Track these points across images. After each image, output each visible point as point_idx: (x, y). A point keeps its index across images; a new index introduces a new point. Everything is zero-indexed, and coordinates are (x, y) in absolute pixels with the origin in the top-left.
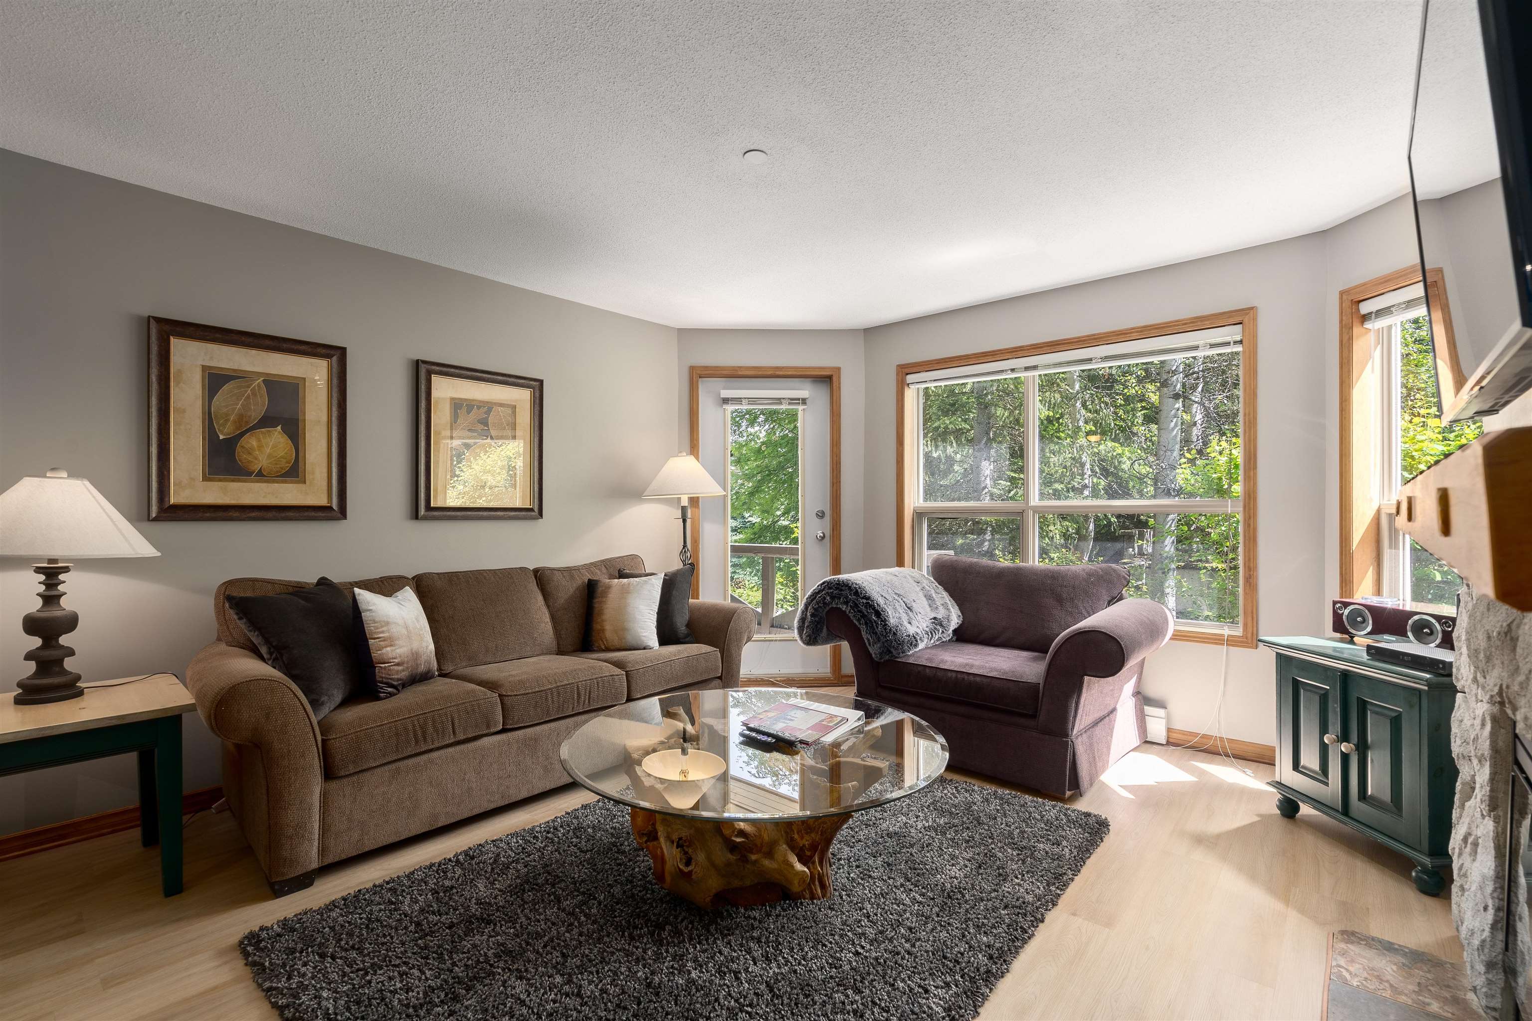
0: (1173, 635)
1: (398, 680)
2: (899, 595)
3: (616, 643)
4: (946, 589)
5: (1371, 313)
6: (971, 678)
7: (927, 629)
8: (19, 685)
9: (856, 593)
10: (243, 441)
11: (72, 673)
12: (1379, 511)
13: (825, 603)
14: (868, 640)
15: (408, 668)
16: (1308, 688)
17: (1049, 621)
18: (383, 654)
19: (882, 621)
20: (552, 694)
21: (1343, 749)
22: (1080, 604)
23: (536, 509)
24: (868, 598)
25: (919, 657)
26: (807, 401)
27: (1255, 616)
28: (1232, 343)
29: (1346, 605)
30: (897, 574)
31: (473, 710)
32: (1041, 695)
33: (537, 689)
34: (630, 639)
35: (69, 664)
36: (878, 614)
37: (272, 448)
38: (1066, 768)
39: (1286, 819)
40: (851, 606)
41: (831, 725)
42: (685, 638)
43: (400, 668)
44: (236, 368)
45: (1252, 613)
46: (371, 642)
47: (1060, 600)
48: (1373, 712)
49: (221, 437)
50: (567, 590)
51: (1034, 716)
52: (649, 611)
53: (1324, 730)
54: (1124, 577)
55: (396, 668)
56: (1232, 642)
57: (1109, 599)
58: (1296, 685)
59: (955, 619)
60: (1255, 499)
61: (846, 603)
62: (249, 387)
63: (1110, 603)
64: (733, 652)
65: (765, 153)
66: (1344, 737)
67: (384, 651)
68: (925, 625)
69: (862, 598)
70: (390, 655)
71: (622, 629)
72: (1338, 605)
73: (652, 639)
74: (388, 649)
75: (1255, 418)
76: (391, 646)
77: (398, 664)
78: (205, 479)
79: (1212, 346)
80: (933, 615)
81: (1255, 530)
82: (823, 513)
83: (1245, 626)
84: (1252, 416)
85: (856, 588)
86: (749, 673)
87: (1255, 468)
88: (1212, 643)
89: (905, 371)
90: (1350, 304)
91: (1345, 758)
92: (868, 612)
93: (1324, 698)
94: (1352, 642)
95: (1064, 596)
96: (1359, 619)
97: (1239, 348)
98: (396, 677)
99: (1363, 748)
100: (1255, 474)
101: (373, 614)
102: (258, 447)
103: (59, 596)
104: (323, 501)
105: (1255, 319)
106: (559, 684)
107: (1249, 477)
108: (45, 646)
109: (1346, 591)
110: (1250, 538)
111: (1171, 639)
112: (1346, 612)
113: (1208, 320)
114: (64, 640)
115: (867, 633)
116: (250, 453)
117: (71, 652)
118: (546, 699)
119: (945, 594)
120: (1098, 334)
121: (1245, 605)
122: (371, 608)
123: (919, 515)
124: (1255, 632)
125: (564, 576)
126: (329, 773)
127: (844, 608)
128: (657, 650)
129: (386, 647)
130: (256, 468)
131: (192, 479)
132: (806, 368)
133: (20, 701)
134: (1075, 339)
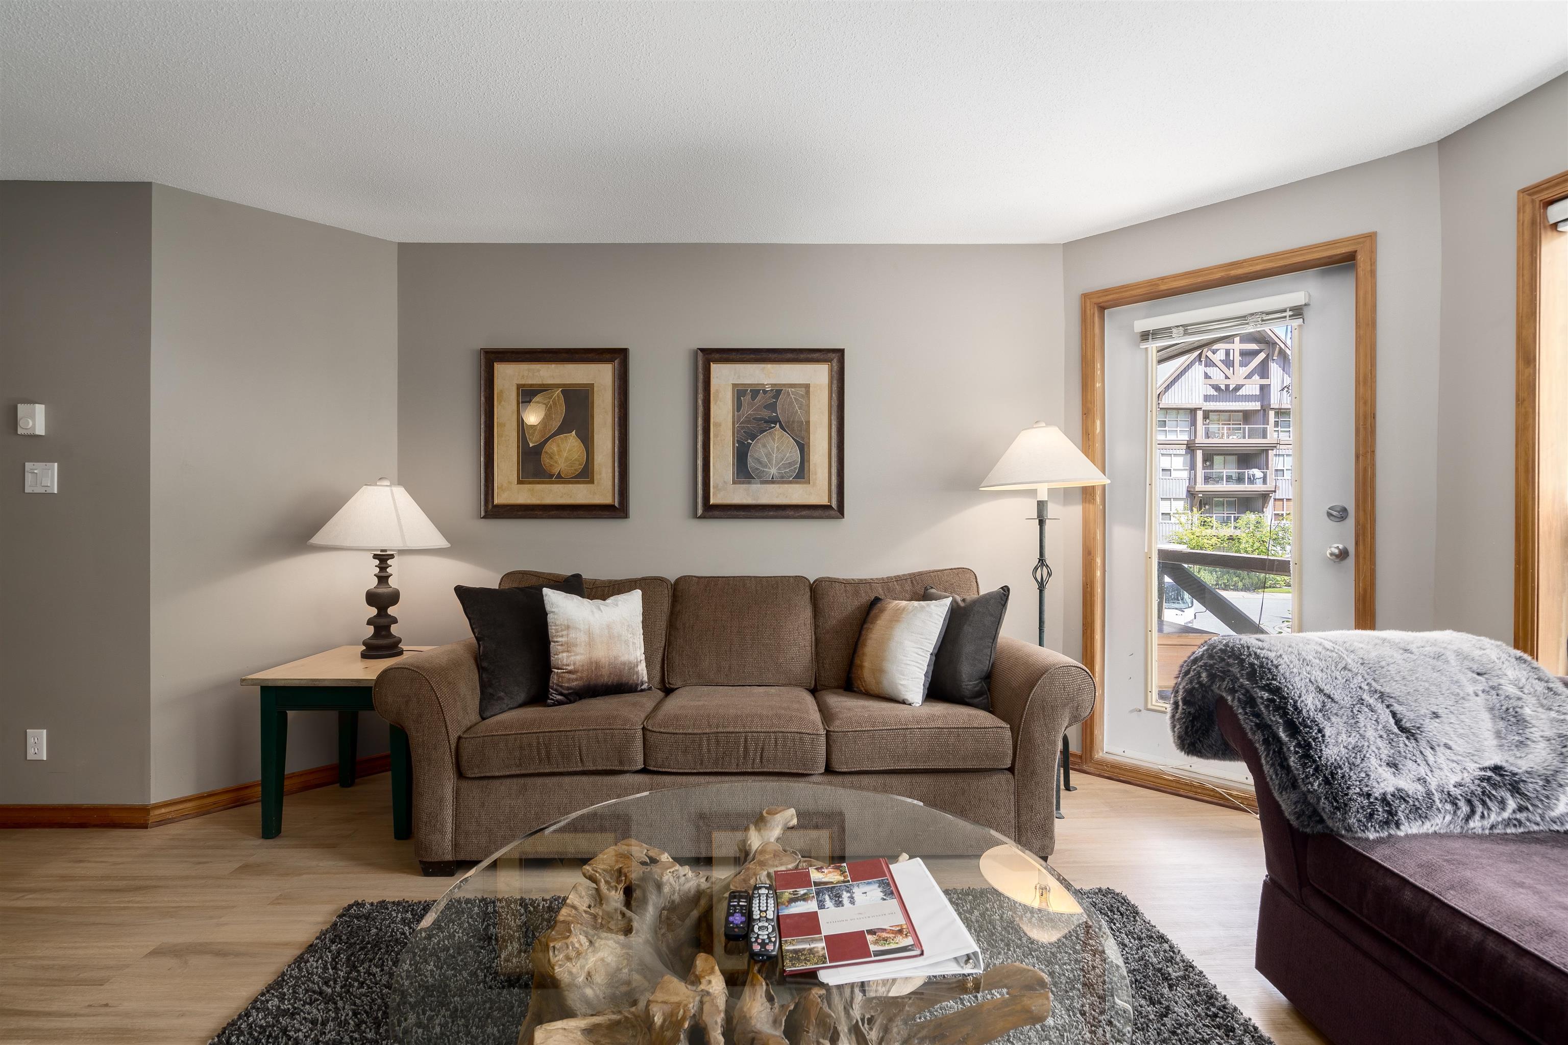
1: (568, 688)
2: (1382, 696)
7: (1456, 792)
8: (364, 644)
10: (547, 448)
15: (581, 678)
18: (558, 659)
20: (708, 740)
23: (834, 504)
30: (1413, 647)
31: (605, 741)
33: (690, 731)
35: (394, 629)
37: (569, 451)
42: (971, 698)
43: (574, 676)
44: (540, 383)
46: (552, 645)
49: (531, 445)
52: (916, 650)
55: (567, 675)
61: (1232, 691)
62: (550, 398)
64: (1037, 735)
67: (560, 656)
68: (1454, 779)
70: (565, 662)
73: (916, 692)
74: (565, 654)
76: (568, 651)
77: (570, 672)
78: (520, 482)
80: (1496, 759)
82: (1344, 510)
85: (1252, 665)
89: (1542, 196)
98: (566, 685)
101: (556, 617)
102: (558, 452)
103: (388, 577)
104: (608, 500)
106: (720, 730)
108: (378, 615)
114: (391, 611)
116: (551, 458)
117: (395, 621)
118: (700, 745)
122: (553, 610)
125: (846, 591)
126: (460, 774)
129: (563, 652)
130: (556, 471)
131: (510, 483)
132: (1293, 251)
133: (364, 656)
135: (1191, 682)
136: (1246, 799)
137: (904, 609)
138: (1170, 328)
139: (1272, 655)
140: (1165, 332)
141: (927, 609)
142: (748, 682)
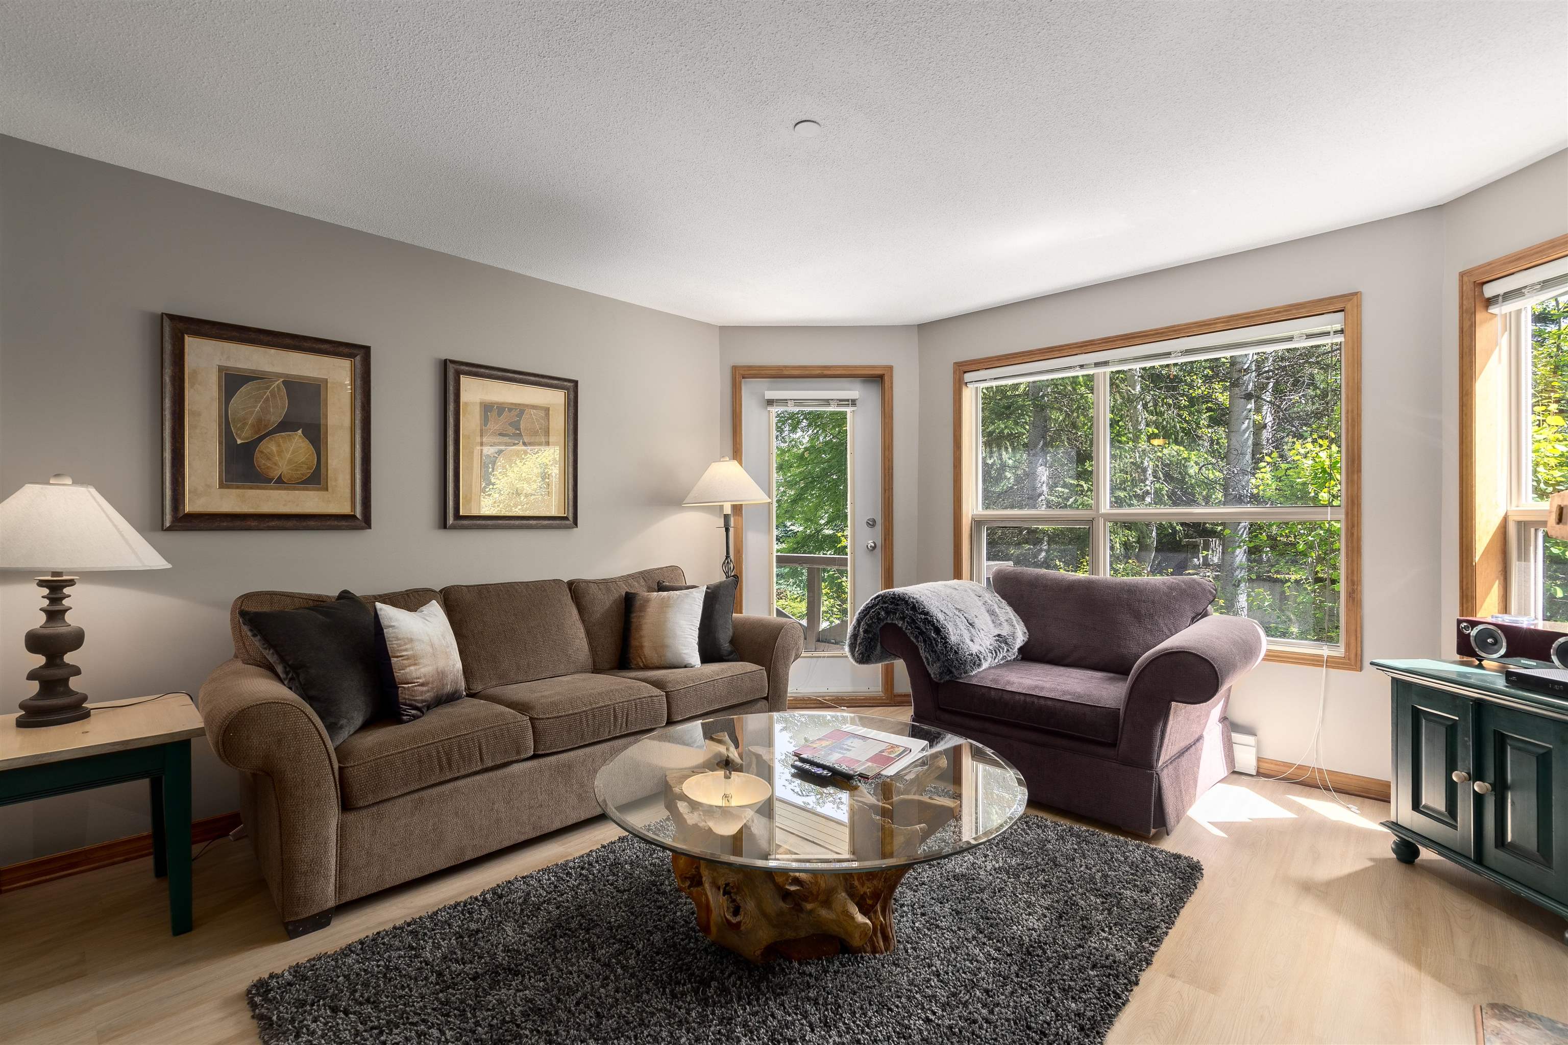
0: (1266, 655)
1: (423, 701)
2: (960, 610)
3: (655, 660)
4: (1010, 604)
5: (1498, 296)
6: (1042, 702)
7: (991, 648)
8: (22, 706)
9: (914, 608)
10: (262, 446)
11: (77, 693)
12: (1505, 520)
13: (879, 619)
14: (927, 659)
15: (433, 688)
16: (1432, 718)
17: (1125, 639)
18: (406, 673)
19: (942, 638)
20: (587, 717)
21: (1476, 789)
22: (1160, 621)
23: (571, 517)
24: (927, 614)
25: (983, 678)
26: (857, 402)
27: (1359, 635)
28: (1332, 333)
29: (1474, 624)
30: (957, 587)
31: (502, 735)
32: (1121, 721)
33: (571, 712)
34: (670, 657)
35: (74, 683)
36: (938, 631)
37: (293, 452)
38: (1150, 803)
39: (1404, 864)
40: (907, 622)
41: (892, 756)
42: (729, 655)
43: (425, 689)
44: (254, 368)
45: (1356, 631)
46: (394, 660)
47: (1138, 616)
48: (1513, 748)
49: (239, 442)
50: (603, 603)
51: (1114, 745)
52: (690, 627)
53: (1451, 766)
54: (1210, 591)
55: (421, 688)
56: (1332, 663)
57: (1193, 615)
58: (1417, 715)
59: (1020, 637)
60: (1359, 506)
61: (903, 619)
62: (268, 388)
63: (1194, 620)
64: (780, 670)
65: (818, 123)
66: (1478, 775)
67: (407, 670)
68: (988, 643)
69: (921, 613)
70: (414, 675)
71: (661, 647)
72: (1463, 625)
73: (694, 658)
74: (412, 668)
75: (1359, 415)
76: (415, 664)
77: (422, 685)
78: (222, 486)
79: (1309, 336)
80: (997, 632)
81: (1359, 539)
82: (874, 521)
83: (1348, 646)
84: (1355, 412)
85: (913, 602)
86: (795, 691)
87: (1359, 471)
88: (1309, 664)
89: (963, 368)
90: (1472, 286)
91: (1479, 799)
92: (926, 629)
93: (1451, 730)
94: (1480, 666)
95: (1143, 612)
96: (1490, 640)
97: (1340, 339)
98: (420, 698)
99: (1501, 788)
100: (1359, 478)
101: (396, 630)
102: (278, 452)
103: (64, 611)
104: (346, 509)
105: (1359, 306)
106: (594, 706)
107: (1352, 481)
108: (49, 665)
109: (1467, 608)
110: (1353, 548)
111: (1264, 659)
112: (1474, 633)
113: (1304, 308)
114: (70, 658)
115: (925, 651)
116: (269, 459)
117: (77, 671)
118: (581, 721)
119: (1009, 609)
120: (1178, 326)
121: (1348, 623)
122: (393, 624)
123: (978, 523)
124: (1359, 652)
125: (600, 589)
126: (347, 805)
127: (900, 624)
128: (699, 669)
129: (409, 666)
130: (276, 474)
131: (208, 486)
132: (856, 367)
133: (21, 724)
134: (1151, 331)
135: (871, 618)
136: (833, 700)
137: (669, 597)
138: (786, 400)
139: (918, 596)
140: (784, 402)
141: (691, 595)
142: (543, 676)
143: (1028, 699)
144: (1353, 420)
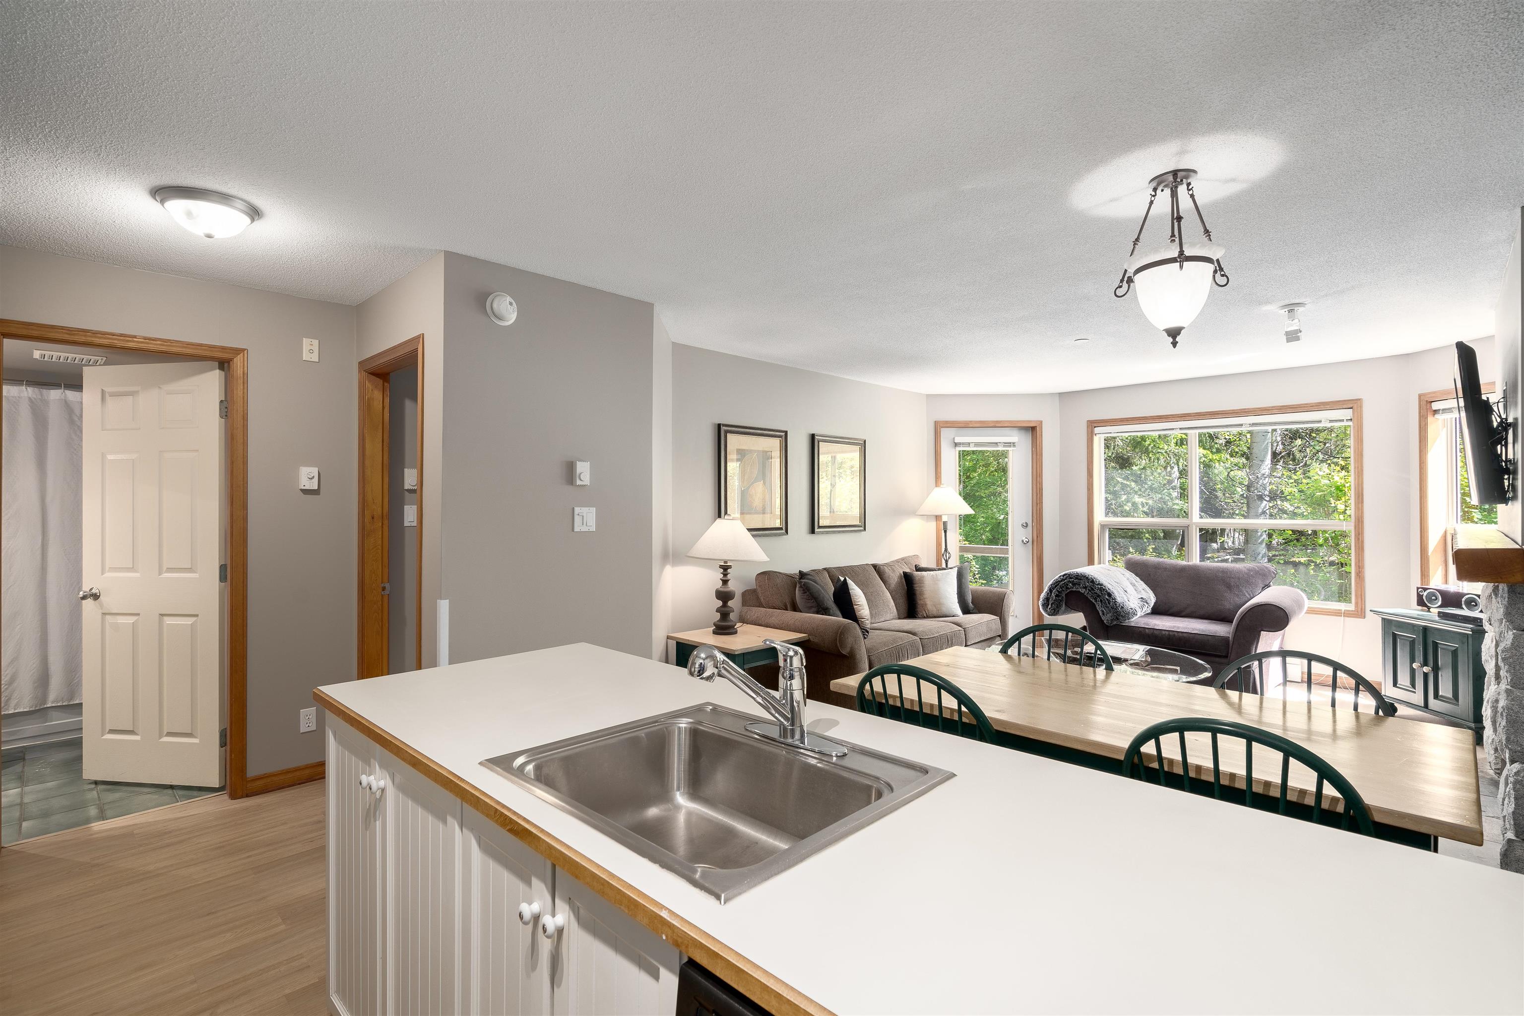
0: (1307, 610)
2: (1115, 582)
3: (935, 613)
4: (1142, 579)
5: (1438, 410)
6: (1177, 634)
7: (1138, 605)
8: (715, 625)
9: (1093, 581)
10: (749, 491)
12: (1446, 532)
13: (1067, 588)
14: (1103, 611)
16: (1403, 638)
17: (1222, 600)
19: (1113, 599)
21: (1425, 671)
22: (1243, 589)
24: (1102, 585)
26: (1016, 444)
27: (1363, 597)
28: (1345, 421)
29: (1425, 589)
31: (913, 645)
32: (1231, 643)
34: (943, 610)
35: (731, 616)
36: (1110, 595)
37: (760, 493)
38: (1250, 686)
40: (1089, 590)
42: (976, 610)
44: (748, 449)
45: (1361, 595)
46: (855, 607)
47: (1229, 587)
48: (1442, 649)
49: (742, 489)
50: (894, 577)
51: (1226, 656)
52: (952, 593)
53: (1412, 660)
54: (1273, 572)
56: (1347, 614)
57: (1263, 586)
58: (1395, 637)
59: (1152, 599)
60: (1362, 522)
61: (1084, 588)
63: (1263, 589)
66: (1425, 664)
67: (859, 612)
68: (1136, 603)
69: (1097, 585)
70: (862, 615)
71: (938, 604)
72: (1420, 590)
73: (958, 611)
75: (1362, 470)
77: (865, 619)
78: (740, 514)
79: (1331, 421)
80: (1138, 596)
81: (1363, 542)
82: (1026, 523)
83: (1357, 603)
84: (1360, 468)
87: (1362, 502)
88: (1333, 615)
89: (1092, 425)
90: (1425, 403)
91: (1426, 675)
92: (1102, 594)
93: (1412, 643)
94: (1429, 611)
96: (1433, 598)
97: (1350, 423)
99: (1436, 669)
100: (1362, 506)
101: (854, 591)
102: (755, 494)
103: (727, 581)
104: (778, 525)
105: (1361, 407)
107: (1358, 508)
108: (723, 606)
109: (1424, 582)
110: (1359, 547)
111: (1306, 613)
112: (1425, 594)
113: (1328, 405)
114: (728, 603)
115: (1101, 607)
116: (752, 498)
117: (730, 609)
119: (1142, 583)
120: (1248, 409)
121: (1356, 591)
123: (1103, 527)
124: (1363, 608)
125: (892, 568)
127: (1082, 591)
128: (961, 617)
130: (754, 506)
131: (735, 514)
132: (1018, 421)
133: (716, 633)
134: (1230, 411)
135: (1059, 588)
137: (936, 575)
138: (969, 443)
139: (1090, 574)
140: (967, 444)
141: (949, 574)
143: (1171, 633)
144: (1358, 472)
